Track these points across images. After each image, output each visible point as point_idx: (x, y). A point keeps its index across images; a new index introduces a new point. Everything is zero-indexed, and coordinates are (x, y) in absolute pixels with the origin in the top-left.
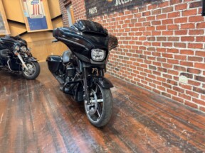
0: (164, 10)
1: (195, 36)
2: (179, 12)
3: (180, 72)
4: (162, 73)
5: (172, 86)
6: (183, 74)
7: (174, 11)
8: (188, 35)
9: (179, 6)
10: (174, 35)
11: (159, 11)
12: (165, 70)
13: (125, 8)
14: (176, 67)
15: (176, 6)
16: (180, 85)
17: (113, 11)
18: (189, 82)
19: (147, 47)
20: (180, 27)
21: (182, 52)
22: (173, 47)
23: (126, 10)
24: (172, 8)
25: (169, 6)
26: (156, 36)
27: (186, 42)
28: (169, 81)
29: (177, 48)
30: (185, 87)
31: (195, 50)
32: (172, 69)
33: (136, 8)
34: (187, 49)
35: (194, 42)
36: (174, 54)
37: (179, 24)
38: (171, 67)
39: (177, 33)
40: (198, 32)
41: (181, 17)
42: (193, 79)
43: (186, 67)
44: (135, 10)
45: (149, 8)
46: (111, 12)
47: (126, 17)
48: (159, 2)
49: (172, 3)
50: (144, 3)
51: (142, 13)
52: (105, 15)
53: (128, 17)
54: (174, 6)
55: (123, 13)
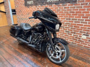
0: (77, 7)
2: (85, 9)
3: (83, 34)
4: (73, 34)
5: (78, 40)
7: (83, 8)
8: (88, 19)
9: (86, 6)
10: (81, 18)
11: (75, 7)
12: (75, 33)
13: (53, 4)
14: (81, 32)
15: (84, 6)
16: (82, 39)
17: (45, 4)
18: (87, 38)
19: (65, 23)
20: (85, 15)
21: (85, 25)
22: (80, 23)
23: (54, 5)
24: (82, 7)
25: (80, 6)
26: (71, 18)
27: (88, 22)
28: (76, 38)
29: (82, 24)
30: (84, 40)
32: (79, 33)
33: (61, 4)
34: (87, 24)
36: (80, 27)
37: (85, 14)
38: (78, 32)
39: (83, 18)
41: (86, 11)
42: (89, 37)
43: (86, 32)
45: (69, 5)
46: (44, 4)
47: (54, 8)
48: (75, 3)
49: (82, 4)
50: (66, 2)
51: (64, 7)
52: (39, 6)
53: (55, 8)
54: (83, 6)
55: (52, 6)
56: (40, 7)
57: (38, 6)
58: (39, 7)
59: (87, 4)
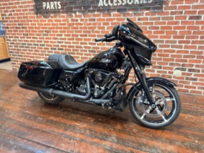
0: (163, 18)
1: (191, 40)
2: (179, 22)
3: (175, 67)
4: (156, 70)
6: (177, 69)
7: (174, 20)
8: (185, 39)
9: (180, 17)
10: (172, 39)
12: (160, 67)
14: (171, 64)
15: (176, 17)
16: (174, 77)
18: (183, 74)
20: (178, 33)
21: (178, 52)
22: (170, 48)
23: (116, 13)
24: (173, 18)
25: (169, 16)
26: (152, 40)
27: (183, 45)
28: (164, 76)
29: (174, 49)
30: (178, 78)
31: (190, 50)
32: (168, 66)
33: (131, 12)
34: (183, 49)
35: (190, 44)
36: (170, 54)
37: (178, 31)
38: (167, 64)
39: (174, 37)
40: (193, 37)
41: (180, 25)
42: (187, 72)
43: (181, 63)
45: (147, 14)
47: (114, 19)
48: (160, 11)
49: (172, 13)
51: (137, 18)
52: (77, 14)
53: (117, 19)
54: (174, 16)
55: (110, 15)
56: (80, 16)
57: (74, 15)
58: (76, 16)
59: (181, 13)
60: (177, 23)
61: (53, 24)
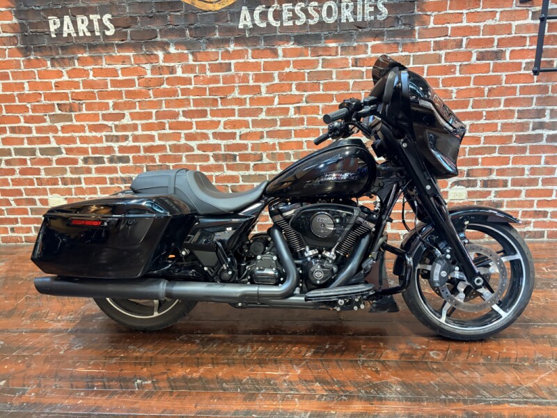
0: (417, 59)
1: (484, 111)
2: (454, 67)
3: (451, 180)
6: (457, 183)
7: (443, 63)
8: (470, 109)
9: (456, 54)
11: (407, 59)
15: (447, 54)
18: (470, 194)
20: (454, 95)
23: (290, 46)
24: (440, 56)
25: (432, 52)
27: (468, 123)
31: (483, 135)
33: (332, 44)
35: (483, 121)
37: (454, 89)
40: (490, 103)
41: (457, 75)
42: (478, 188)
43: (465, 169)
44: (327, 49)
45: (375, 49)
46: (211, 42)
48: (407, 40)
49: (438, 46)
50: (360, 35)
51: (350, 58)
52: (172, 50)
53: (296, 64)
54: (443, 53)
56: (182, 57)
57: (160, 54)
58: (168, 57)
59: (459, 44)
60: (450, 69)
61: (87, 84)
